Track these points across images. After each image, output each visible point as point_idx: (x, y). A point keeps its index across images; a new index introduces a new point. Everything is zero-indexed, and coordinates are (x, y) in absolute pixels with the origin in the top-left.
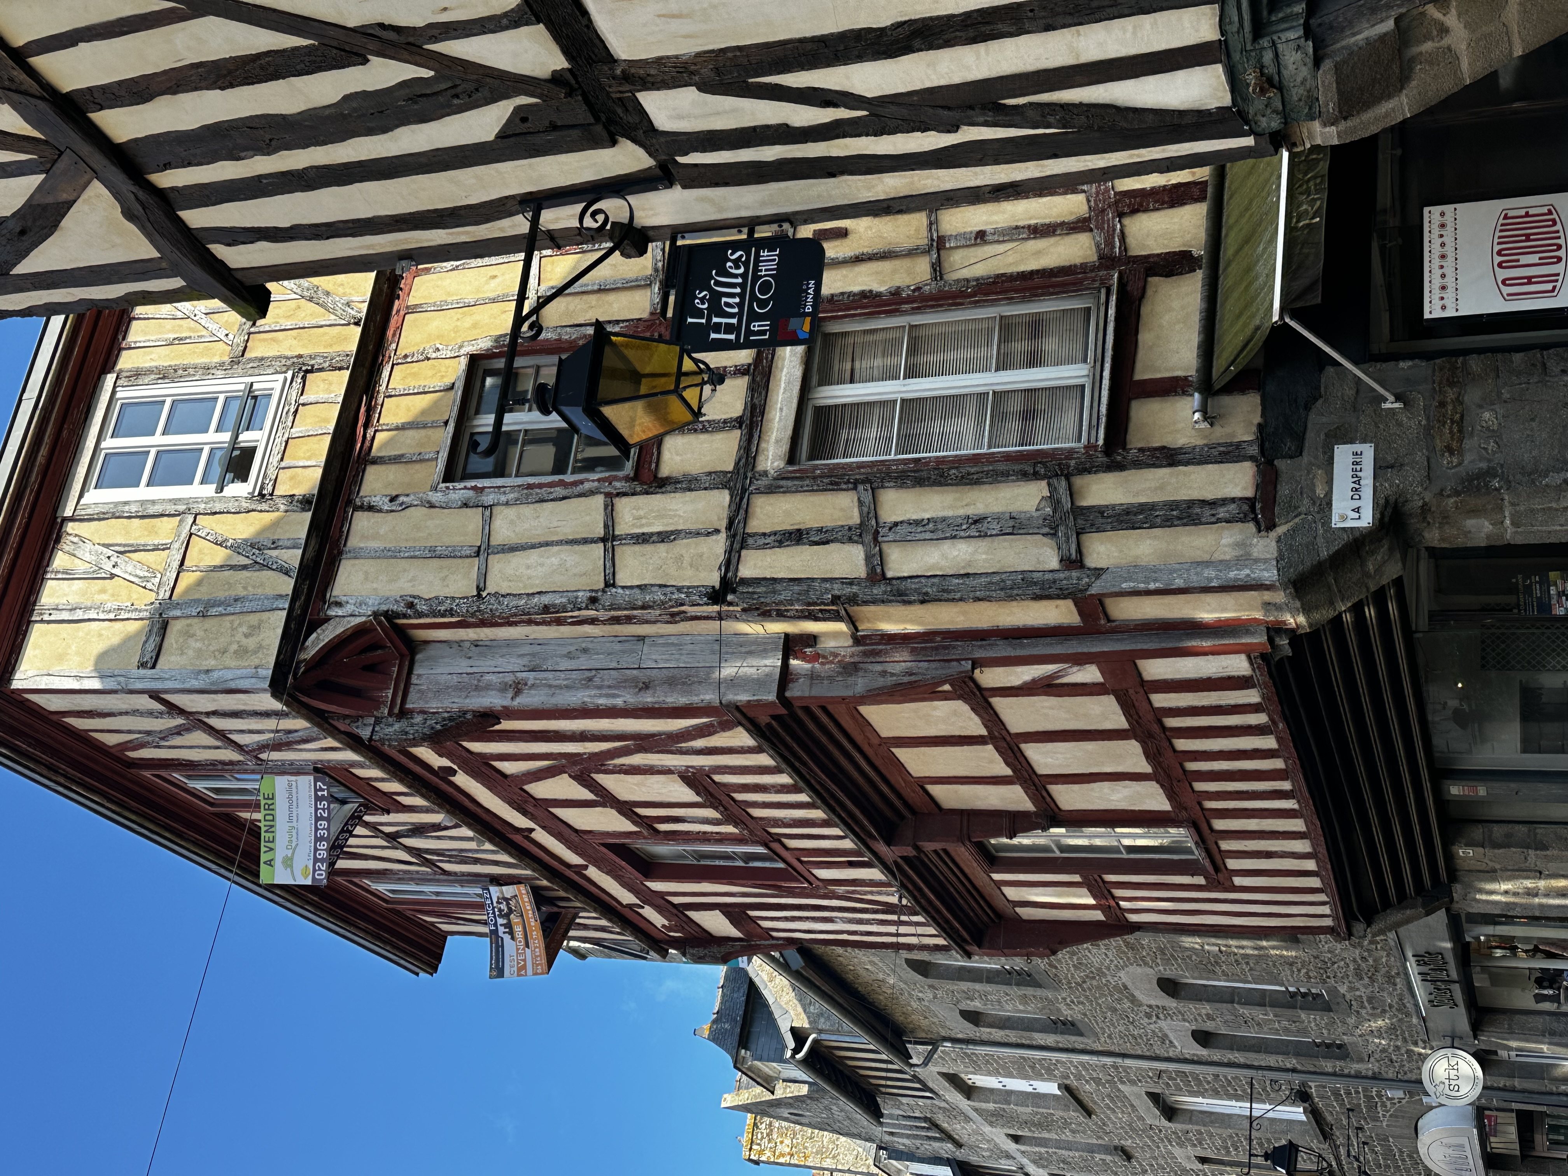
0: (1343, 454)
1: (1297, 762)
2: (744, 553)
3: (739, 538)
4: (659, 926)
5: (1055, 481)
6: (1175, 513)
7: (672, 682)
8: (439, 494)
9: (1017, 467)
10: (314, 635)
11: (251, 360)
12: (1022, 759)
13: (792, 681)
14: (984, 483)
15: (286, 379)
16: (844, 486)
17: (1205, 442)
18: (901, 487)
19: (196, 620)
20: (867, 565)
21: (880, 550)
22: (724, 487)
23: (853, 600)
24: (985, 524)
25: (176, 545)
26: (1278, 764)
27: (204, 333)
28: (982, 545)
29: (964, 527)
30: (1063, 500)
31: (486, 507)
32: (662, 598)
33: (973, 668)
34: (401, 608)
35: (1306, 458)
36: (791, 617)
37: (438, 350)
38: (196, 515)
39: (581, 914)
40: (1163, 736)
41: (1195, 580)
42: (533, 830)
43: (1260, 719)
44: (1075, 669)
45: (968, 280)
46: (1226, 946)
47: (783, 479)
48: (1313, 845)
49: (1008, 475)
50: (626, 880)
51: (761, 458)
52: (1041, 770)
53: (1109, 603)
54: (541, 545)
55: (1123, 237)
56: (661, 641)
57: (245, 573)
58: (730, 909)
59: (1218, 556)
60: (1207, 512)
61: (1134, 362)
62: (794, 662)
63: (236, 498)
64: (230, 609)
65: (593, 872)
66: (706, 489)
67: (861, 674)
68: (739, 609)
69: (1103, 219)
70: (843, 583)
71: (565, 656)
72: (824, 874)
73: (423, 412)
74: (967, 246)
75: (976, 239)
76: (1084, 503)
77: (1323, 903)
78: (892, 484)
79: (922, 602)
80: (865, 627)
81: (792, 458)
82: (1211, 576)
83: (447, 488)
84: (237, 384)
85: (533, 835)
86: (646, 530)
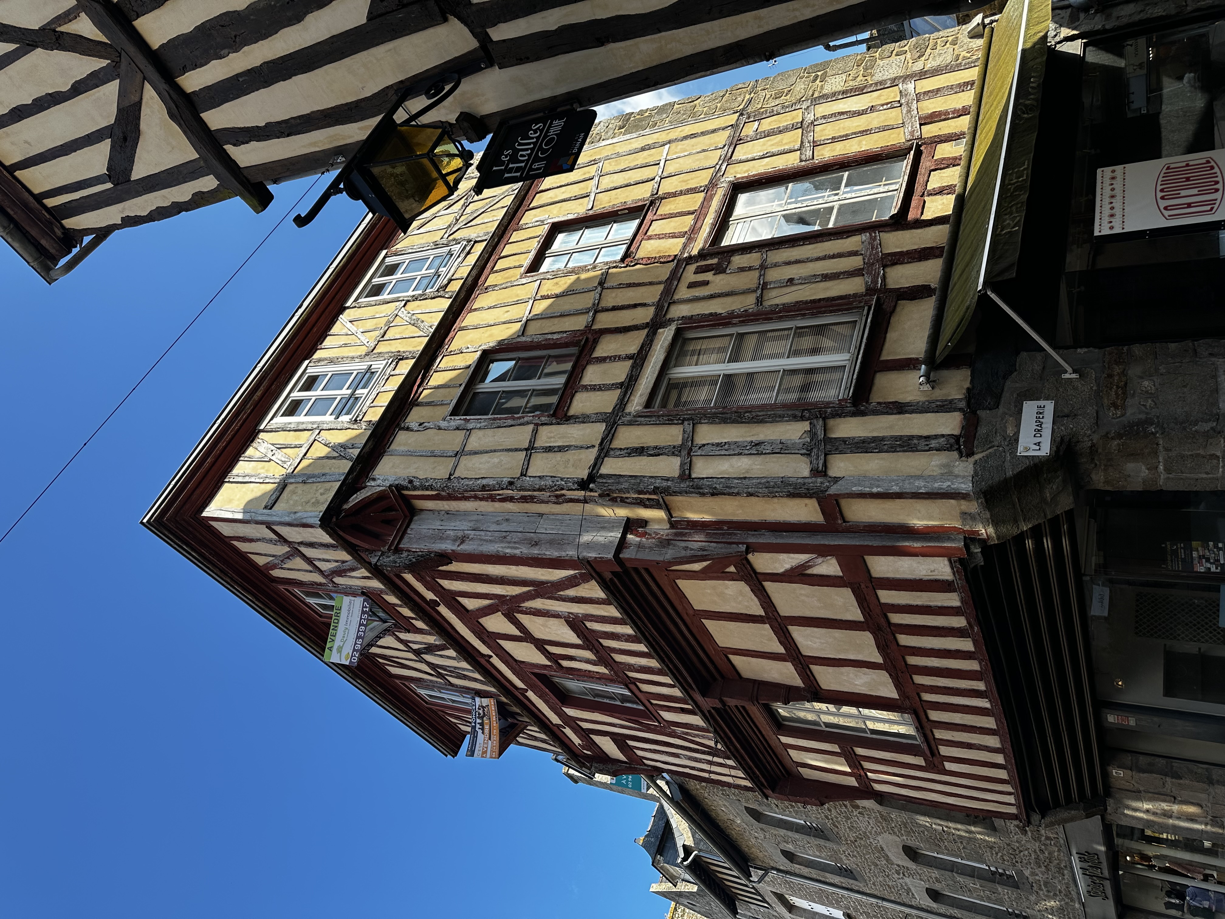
0: (1030, 408)
1: (989, 664)
2: (606, 459)
3: (605, 451)
4: (577, 744)
5: (815, 421)
6: (898, 443)
7: (552, 543)
8: (446, 422)
9: (790, 413)
10: (355, 495)
11: (375, 354)
12: (790, 639)
13: (626, 548)
14: (766, 422)
15: (388, 362)
16: (676, 422)
17: (927, 399)
18: (711, 423)
19: (301, 485)
20: (680, 469)
21: (691, 461)
22: (604, 421)
23: (667, 491)
24: (763, 447)
25: (305, 445)
26: (973, 665)
27: (358, 341)
28: (759, 459)
29: (748, 448)
30: (819, 433)
31: (468, 430)
32: (551, 483)
33: (747, 552)
34: (405, 483)
35: (1001, 409)
36: (629, 503)
37: (468, 348)
38: (321, 430)
39: (529, 728)
40: (888, 629)
41: (908, 488)
42: (492, 656)
43: (959, 622)
44: (820, 560)
45: (778, 305)
46: (947, 827)
47: (640, 416)
48: (1001, 741)
49: (784, 417)
50: (551, 704)
51: (629, 405)
52: (806, 652)
53: (844, 503)
54: (491, 451)
55: (884, 278)
56: (553, 517)
57: (333, 461)
58: (615, 737)
59: (927, 473)
60: (923, 443)
61: (882, 350)
62: (630, 536)
63: (342, 422)
64: (319, 480)
65: (530, 694)
66: (592, 422)
67: (671, 547)
68: (596, 494)
69: (872, 269)
70: (662, 479)
71: (495, 522)
72: (668, 716)
73: (451, 380)
74: (781, 287)
75: (787, 283)
76: (834, 436)
77: (1009, 794)
78: (706, 421)
79: (713, 495)
80: (677, 515)
81: (648, 404)
82: (921, 486)
83: (451, 419)
84: (364, 366)
85: (491, 660)
86: (551, 445)
